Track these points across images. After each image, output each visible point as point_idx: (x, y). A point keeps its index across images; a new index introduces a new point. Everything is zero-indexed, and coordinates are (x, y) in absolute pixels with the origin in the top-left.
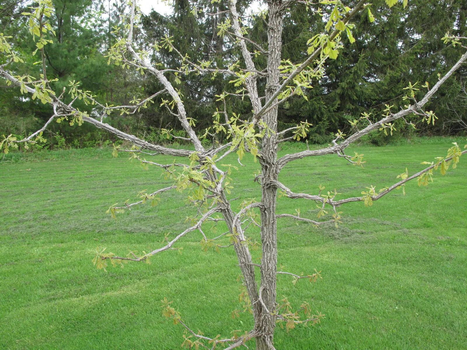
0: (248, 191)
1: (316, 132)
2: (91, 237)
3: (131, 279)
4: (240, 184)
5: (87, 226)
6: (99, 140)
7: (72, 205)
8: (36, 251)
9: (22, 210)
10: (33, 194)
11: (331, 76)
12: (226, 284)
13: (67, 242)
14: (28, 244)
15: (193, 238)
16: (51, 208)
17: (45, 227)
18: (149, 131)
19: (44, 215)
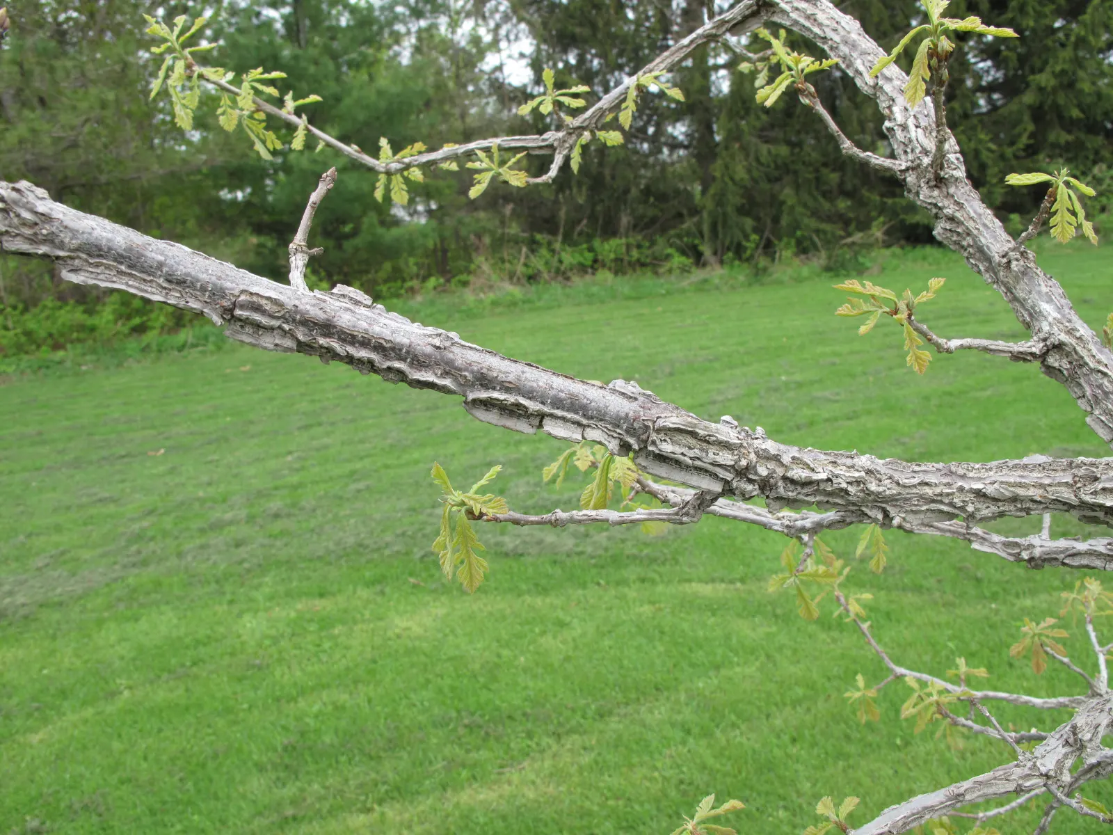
2: (403, 574)
3: (530, 735)
5: (388, 537)
6: (411, 279)
7: (349, 467)
8: (251, 626)
9: (222, 488)
10: (252, 437)
12: (847, 757)
13: (333, 595)
14: (231, 602)
15: (701, 569)
16: (295, 479)
17: (278, 543)
18: (534, 246)
19: (275, 505)
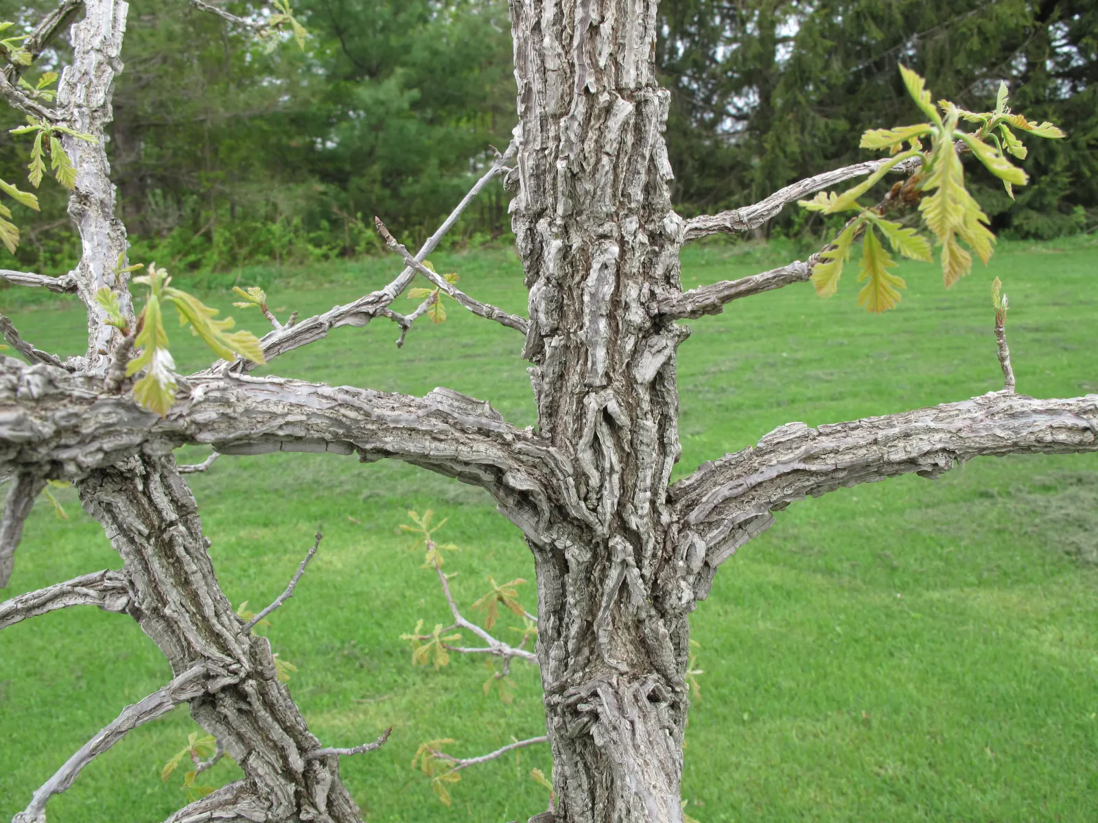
0: (818, 379)
1: (1030, 205)
2: (345, 511)
3: (400, 671)
4: (800, 355)
5: (344, 477)
11: (1087, 44)
13: (276, 525)
17: (245, 474)
